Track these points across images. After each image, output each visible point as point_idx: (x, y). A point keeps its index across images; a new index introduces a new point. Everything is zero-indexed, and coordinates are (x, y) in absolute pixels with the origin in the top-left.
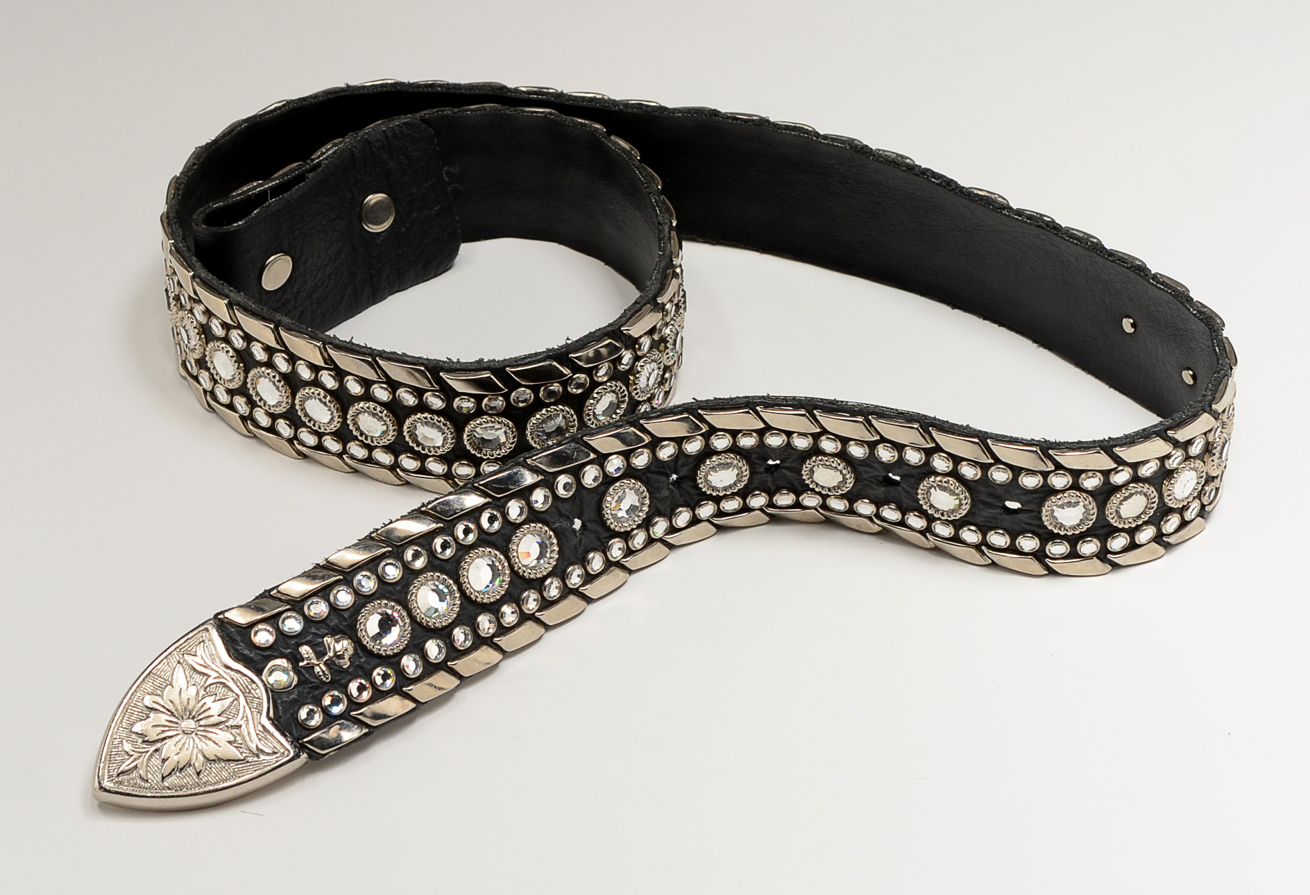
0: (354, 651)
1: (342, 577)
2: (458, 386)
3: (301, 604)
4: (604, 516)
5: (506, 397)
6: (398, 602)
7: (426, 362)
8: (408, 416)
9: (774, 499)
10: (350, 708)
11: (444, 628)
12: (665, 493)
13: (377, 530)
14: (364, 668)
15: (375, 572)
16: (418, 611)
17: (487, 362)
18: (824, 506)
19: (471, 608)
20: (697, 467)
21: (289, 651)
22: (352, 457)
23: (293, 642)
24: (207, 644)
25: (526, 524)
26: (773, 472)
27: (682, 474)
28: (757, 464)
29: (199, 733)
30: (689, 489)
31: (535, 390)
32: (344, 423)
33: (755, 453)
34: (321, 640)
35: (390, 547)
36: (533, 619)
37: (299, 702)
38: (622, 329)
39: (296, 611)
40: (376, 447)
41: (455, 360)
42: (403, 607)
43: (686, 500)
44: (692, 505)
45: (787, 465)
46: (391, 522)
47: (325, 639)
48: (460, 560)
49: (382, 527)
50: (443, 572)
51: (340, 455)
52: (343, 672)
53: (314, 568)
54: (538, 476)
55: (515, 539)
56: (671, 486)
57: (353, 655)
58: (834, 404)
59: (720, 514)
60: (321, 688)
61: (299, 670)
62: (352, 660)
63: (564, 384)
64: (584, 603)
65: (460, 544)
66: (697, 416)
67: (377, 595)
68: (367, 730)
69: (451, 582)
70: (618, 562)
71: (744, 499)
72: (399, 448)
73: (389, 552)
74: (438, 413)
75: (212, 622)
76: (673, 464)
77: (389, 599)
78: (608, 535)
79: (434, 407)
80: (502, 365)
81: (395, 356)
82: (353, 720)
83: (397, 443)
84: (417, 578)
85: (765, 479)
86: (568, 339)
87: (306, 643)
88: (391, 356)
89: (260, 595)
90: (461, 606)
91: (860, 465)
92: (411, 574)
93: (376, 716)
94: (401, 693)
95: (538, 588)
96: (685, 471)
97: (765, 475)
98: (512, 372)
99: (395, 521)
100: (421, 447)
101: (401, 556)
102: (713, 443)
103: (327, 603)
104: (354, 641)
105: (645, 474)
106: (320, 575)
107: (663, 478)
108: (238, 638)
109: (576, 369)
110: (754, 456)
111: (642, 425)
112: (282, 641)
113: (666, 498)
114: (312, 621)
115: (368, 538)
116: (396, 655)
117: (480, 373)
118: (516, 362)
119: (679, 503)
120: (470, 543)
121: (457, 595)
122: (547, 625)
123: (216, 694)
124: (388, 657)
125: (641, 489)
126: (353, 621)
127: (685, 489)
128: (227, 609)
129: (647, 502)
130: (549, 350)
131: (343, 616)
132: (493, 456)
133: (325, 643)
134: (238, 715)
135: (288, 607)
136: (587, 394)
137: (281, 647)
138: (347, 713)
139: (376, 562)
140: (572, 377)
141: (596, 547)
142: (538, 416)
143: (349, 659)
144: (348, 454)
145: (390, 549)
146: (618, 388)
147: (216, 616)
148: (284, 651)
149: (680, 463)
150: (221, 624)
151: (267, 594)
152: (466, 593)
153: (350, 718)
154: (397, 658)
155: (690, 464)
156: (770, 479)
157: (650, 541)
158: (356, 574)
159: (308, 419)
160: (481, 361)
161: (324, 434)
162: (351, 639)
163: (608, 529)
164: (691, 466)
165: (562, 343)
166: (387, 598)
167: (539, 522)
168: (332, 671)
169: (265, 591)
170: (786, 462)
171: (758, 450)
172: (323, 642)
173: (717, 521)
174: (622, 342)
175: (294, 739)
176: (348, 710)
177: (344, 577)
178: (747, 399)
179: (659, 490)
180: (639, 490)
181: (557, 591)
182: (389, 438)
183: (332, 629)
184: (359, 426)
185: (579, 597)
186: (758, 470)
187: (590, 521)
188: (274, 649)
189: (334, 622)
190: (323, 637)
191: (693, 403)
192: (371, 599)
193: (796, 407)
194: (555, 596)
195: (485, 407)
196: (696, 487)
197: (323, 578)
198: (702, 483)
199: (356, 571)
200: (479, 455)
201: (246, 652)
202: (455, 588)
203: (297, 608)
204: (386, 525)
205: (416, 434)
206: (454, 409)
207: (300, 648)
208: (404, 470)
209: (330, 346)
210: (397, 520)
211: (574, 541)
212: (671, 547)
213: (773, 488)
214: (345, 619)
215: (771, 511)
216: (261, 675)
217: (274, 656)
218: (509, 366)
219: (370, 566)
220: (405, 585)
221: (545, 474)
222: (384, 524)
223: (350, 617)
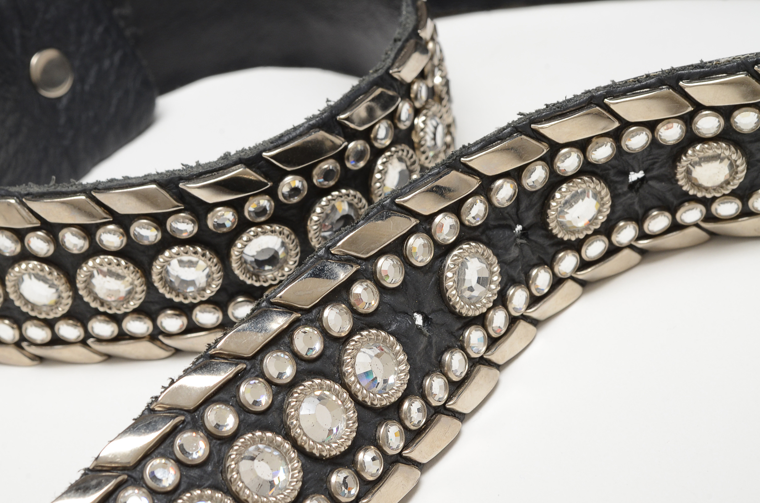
1: (125, 477)
2: (208, 197)
4: (450, 300)
5: (272, 193)
6: (216, 487)
7: (156, 178)
8: (154, 258)
9: (645, 226)
12: (514, 252)
13: (157, 398)
15: (169, 455)
17: (235, 154)
18: (710, 217)
19: (317, 467)
20: (545, 206)
22: (100, 340)
25: (355, 334)
26: (638, 189)
27: (528, 222)
28: (617, 182)
30: (541, 240)
31: (306, 174)
32: (76, 297)
33: (614, 167)
35: (183, 415)
36: (401, 460)
38: (391, 72)
40: (126, 314)
41: (194, 164)
42: (224, 493)
43: (539, 257)
44: (549, 262)
45: (655, 173)
46: (173, 382)
48: (282, 405)
49: (162, 393)
50: (265, 428)
51: (83, 342)
53: (85, 474)
54: (352, 266)
55: (347, 358)
56: (519, 241)
58: (703, 67)
59: (584, 265)
63: (341, 157)
64: (457, 422)
65: (276, 385)
66: (531, 133)
67: (182, 488)
69: (279, 439)
70: (482, 357)
71: (609, 237)
72: (154, 308)
73: (183, 422)
74: (191, 241)
76: (514, 210)
78: (460, 326)
79: (184, 236)
80: (255, 152)
81: (115, 183)
83: (151, 302)
84: (232, 447)
85: (629, 201)
86: (328, 101)
88: (110, 184)
90: (304, 468)
91: (751, 142)
92: (221, 444)
95: (396, 416)
96: (530, 217)
97: (629, 195)
98: (273, 157)
99: (177, 380)
100: (180, 295)
101: (200, 422)
102: (559, 167)
105: (483, 233)
106: (94, 482)
107: (507, 233)
109: (351, 135)
110: (612, 172)
111: (465, 165)
113: (516, 260)
115: (146, 412)
117: (230, 169)
118: (272, 143)
119: (532, 263)
120: (289, 380)
121: (293, 455)
122: (420, 464)
125: (485, 253)
127: (536, 242)
129: (496, 269)
130: (309, 120)
132: (275, 280)
136: (369, 169)
139: (167, 441)
140: (346, 147)
141: (450, 344)
142: (318, 210)
144: (93, 337)
145: (182, 418)
146: (405, 153)
149: (523, 206)
152: (304, 449)
155: (535, 204)
156: (636, 200)
157: (513, 321)
158: (145, 465)
159: (30, 307)
160: (227, 156)
161: (56, 320)
163: (459, 316)
164: (537, 207)
165: (323, 105)
166: (199, 487)
167: (372, 328)
170: (653, 169)
171: (615, 162)
173: (583, 275)
174: (394, 90)
177: (129, 476)
178: (589, 94)
179: (507, 249)
180: (483, 254)
181: (421, 414)
182: (138, 296)
184: (96, 294)
185: (449, 415)
186: (620, 191)
187: (433, 311)
191: (521, 118)
193: (652, 87)
194: (419, 422)
195: (250, 216)
196: (551, 236)
197: (99, 486)
198: (556, 227)
199: (143, 462)
200: (257, 284)
202: (287, 446)
204: (166, 388)
205: (171, 281)
206: (210, 230)
208: (169, 335)
209: (28, 197)
210: (180, 377)
211: (423, 343)
212: (536, 323)
213: (641, 212)
215: (643, 243)
218: (265, 151)
219: (161, 450)
220: (218, 461)
221: (359, 261)
222: (163, 387)
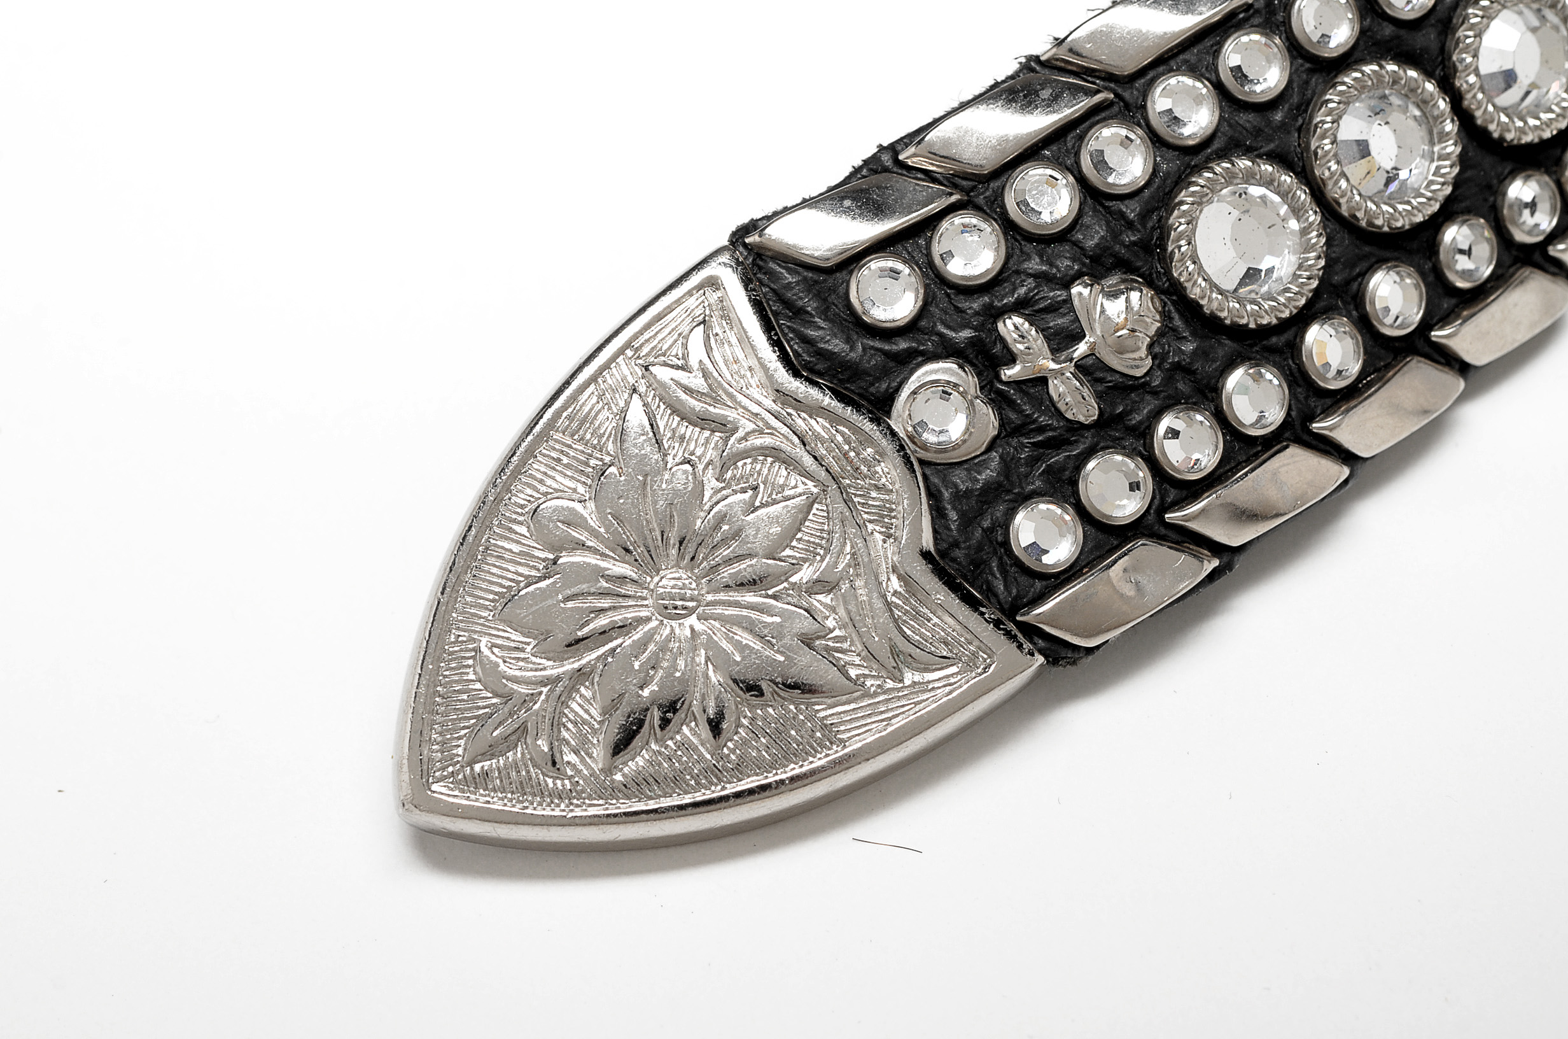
0: (1162, 322)
1: (1110, 97)
3: (994, 185)
6: (1283, 161)
10: (1162, 499)
11: (1418, 228)
14: (1194, 372)
15: (1206, 71)
16: (1343, 184)
19: (1488, 161)
21: (967, 333)
23: (975, 306)
24: (717, 330)
29: (709, 610)
34: (1060, 294)
37: (1009, 491)
39: (978, 209)
42: (1297, 174)
47: (1076, 290)
48: (1450, 19)
50: (1405, 58)
52: (1133, 388)
53: (1026, 68)
57: (1160, 333)
60: (1068, 443)
61: (1000, 393)
62: (1157, 349)
67: (1216, 145)
68: (1216, 563)
69: (1430, 87)
73: (1249, 7)
75: (725, 258)
77: (1249, 152)
82: (1173, 535)
84: (1334, 86)
87: (1018, 307)
89: (866, 162)
90: (1463, 160)
92: (1311, 71)
93: (1245, 515)
94: (1306, 437)
101: (1280, 16)
103: (1071, 179)
104: (1159, 291)
106: (1047, 91)
108: (811, 306)
112: (944, 304)
114: (1030, 237)
116: (1284, 325)
121: (1449, 126)
123: (755, 488)
124: (1264, 332)
126: (1153, 228)
128: (769, 211)
131: (1122, 215)
133: (1076, 302)
134: (827, 550)
135: (955, 198)
137: (944, 323)
138: (1151, 518)
139: (1208, 42)
143: (1150, 346)
147: (739, 236)
148: (951, 334)
150: (754, 263)
151: (886, 159)
152: (1474, 118)
153: (1163, 531)
154: (1288, 335)
158: (1152, 83)
162: (1150, 284)
168: (1100, 388)
169: (881, 148)
172: (1069, 301)
175: (1002, 610)
176: (1159, 507)
177: (1117, 96)
183: (1090, 257)
188: (922, 331)
189: (1094, 236)
190: (1067, 285)
192: (1201, 157)
199: (1152, 75)
201: (837, 345)
202: (1443, 104)
203: (981, 200)
207: (1000, 325)
214: (1130, 225)
216: (888, 414)
217: (922, 353)
219: (1190, 56)
220: (1298, 108)
223: (1144, 216)
